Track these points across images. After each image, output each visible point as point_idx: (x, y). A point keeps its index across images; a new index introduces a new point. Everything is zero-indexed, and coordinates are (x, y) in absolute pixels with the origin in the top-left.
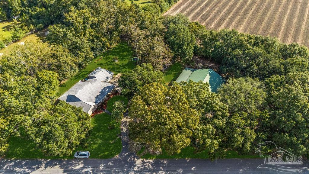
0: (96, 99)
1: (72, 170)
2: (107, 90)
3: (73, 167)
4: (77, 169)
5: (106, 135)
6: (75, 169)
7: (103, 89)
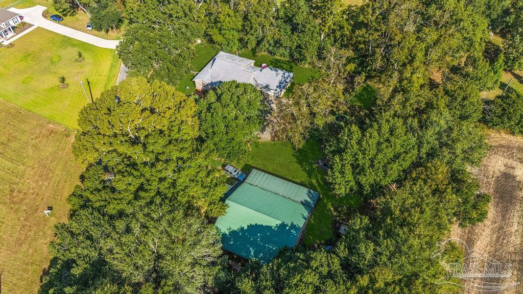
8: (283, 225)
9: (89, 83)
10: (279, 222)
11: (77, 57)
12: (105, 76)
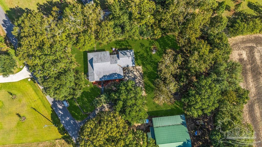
0: (103, 77)
1: (56, 104)
2: (116, 76)
3: (58, 104)
4: (58, 107)
5: (87, 104)
6: (58, 106)
7: (114, 74)
8: (184, 143)
9: (34, 109)
10: (182, 143)
11: (11, 96)
12: (38, 99)
